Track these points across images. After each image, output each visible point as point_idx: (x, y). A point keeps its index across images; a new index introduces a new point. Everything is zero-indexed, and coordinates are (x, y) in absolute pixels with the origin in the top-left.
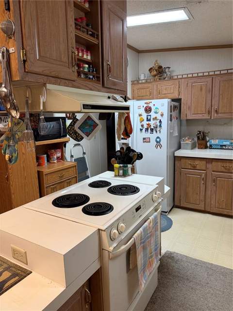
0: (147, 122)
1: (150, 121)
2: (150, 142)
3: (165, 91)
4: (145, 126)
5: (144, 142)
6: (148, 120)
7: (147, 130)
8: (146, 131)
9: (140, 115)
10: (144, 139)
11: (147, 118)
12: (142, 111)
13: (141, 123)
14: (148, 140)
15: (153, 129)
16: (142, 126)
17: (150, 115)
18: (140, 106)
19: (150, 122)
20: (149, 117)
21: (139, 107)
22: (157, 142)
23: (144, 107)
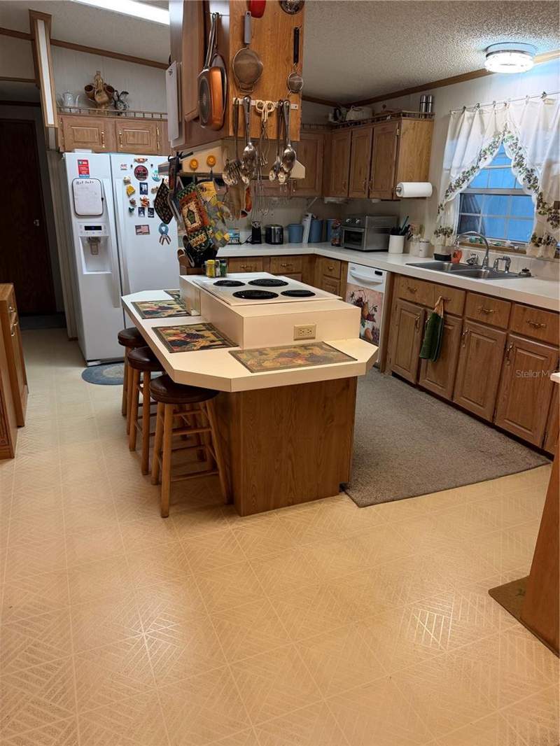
0: (142, 197)
1: (147, 194)
2: (148, 233)
3: (131, 138)
4: (139, 204)
5: (137, 233)
6: (143, 192)
7: (142, 210)
8: (139, 212)
9: (127, 182)
10: (138, 227)
11: (141, 189)
12: (130, 174)
13: (129, 196)
14: (144, 229)
15: (152, 209)
16: (133, 203)
17: (147, 184)
18: (125, 165)
19: (147, 197)
20: (144, 187)
21: (123, 167)
22: (162, 233)
23: (134, 168)
